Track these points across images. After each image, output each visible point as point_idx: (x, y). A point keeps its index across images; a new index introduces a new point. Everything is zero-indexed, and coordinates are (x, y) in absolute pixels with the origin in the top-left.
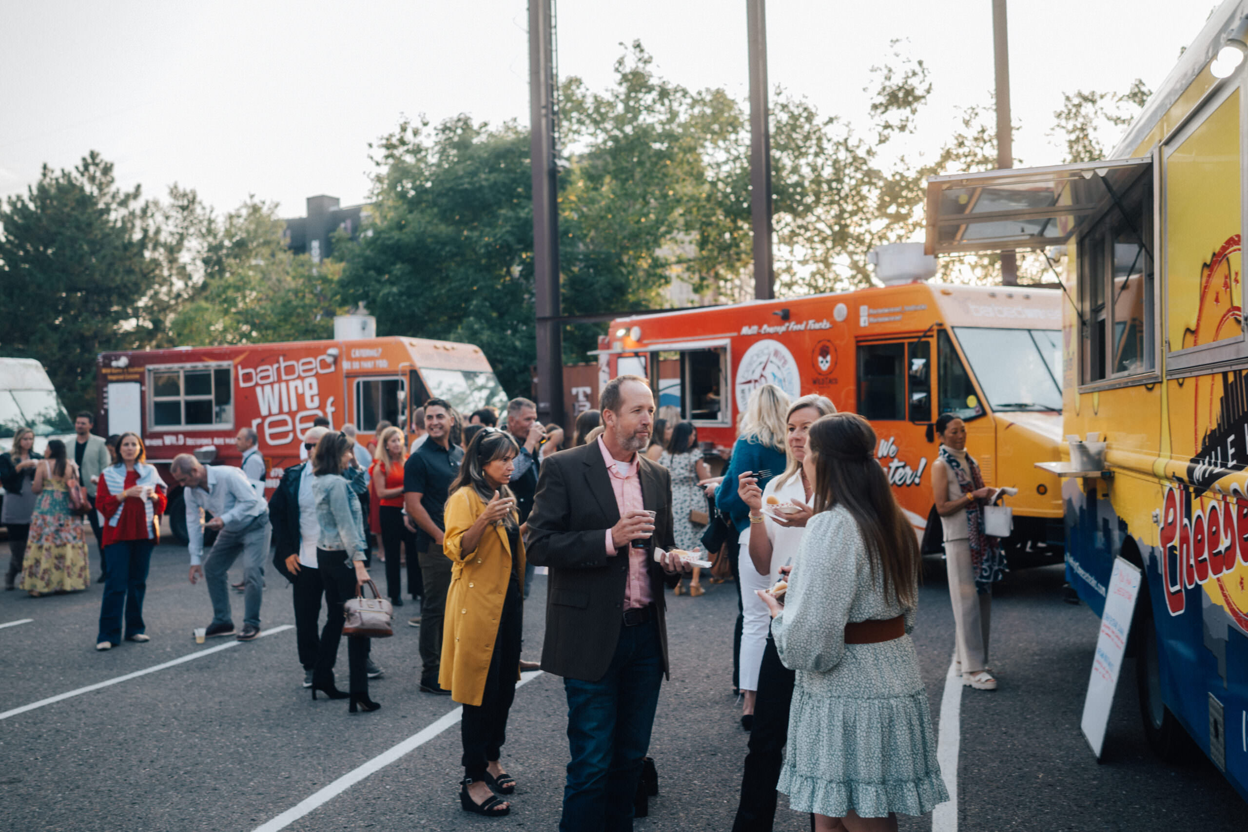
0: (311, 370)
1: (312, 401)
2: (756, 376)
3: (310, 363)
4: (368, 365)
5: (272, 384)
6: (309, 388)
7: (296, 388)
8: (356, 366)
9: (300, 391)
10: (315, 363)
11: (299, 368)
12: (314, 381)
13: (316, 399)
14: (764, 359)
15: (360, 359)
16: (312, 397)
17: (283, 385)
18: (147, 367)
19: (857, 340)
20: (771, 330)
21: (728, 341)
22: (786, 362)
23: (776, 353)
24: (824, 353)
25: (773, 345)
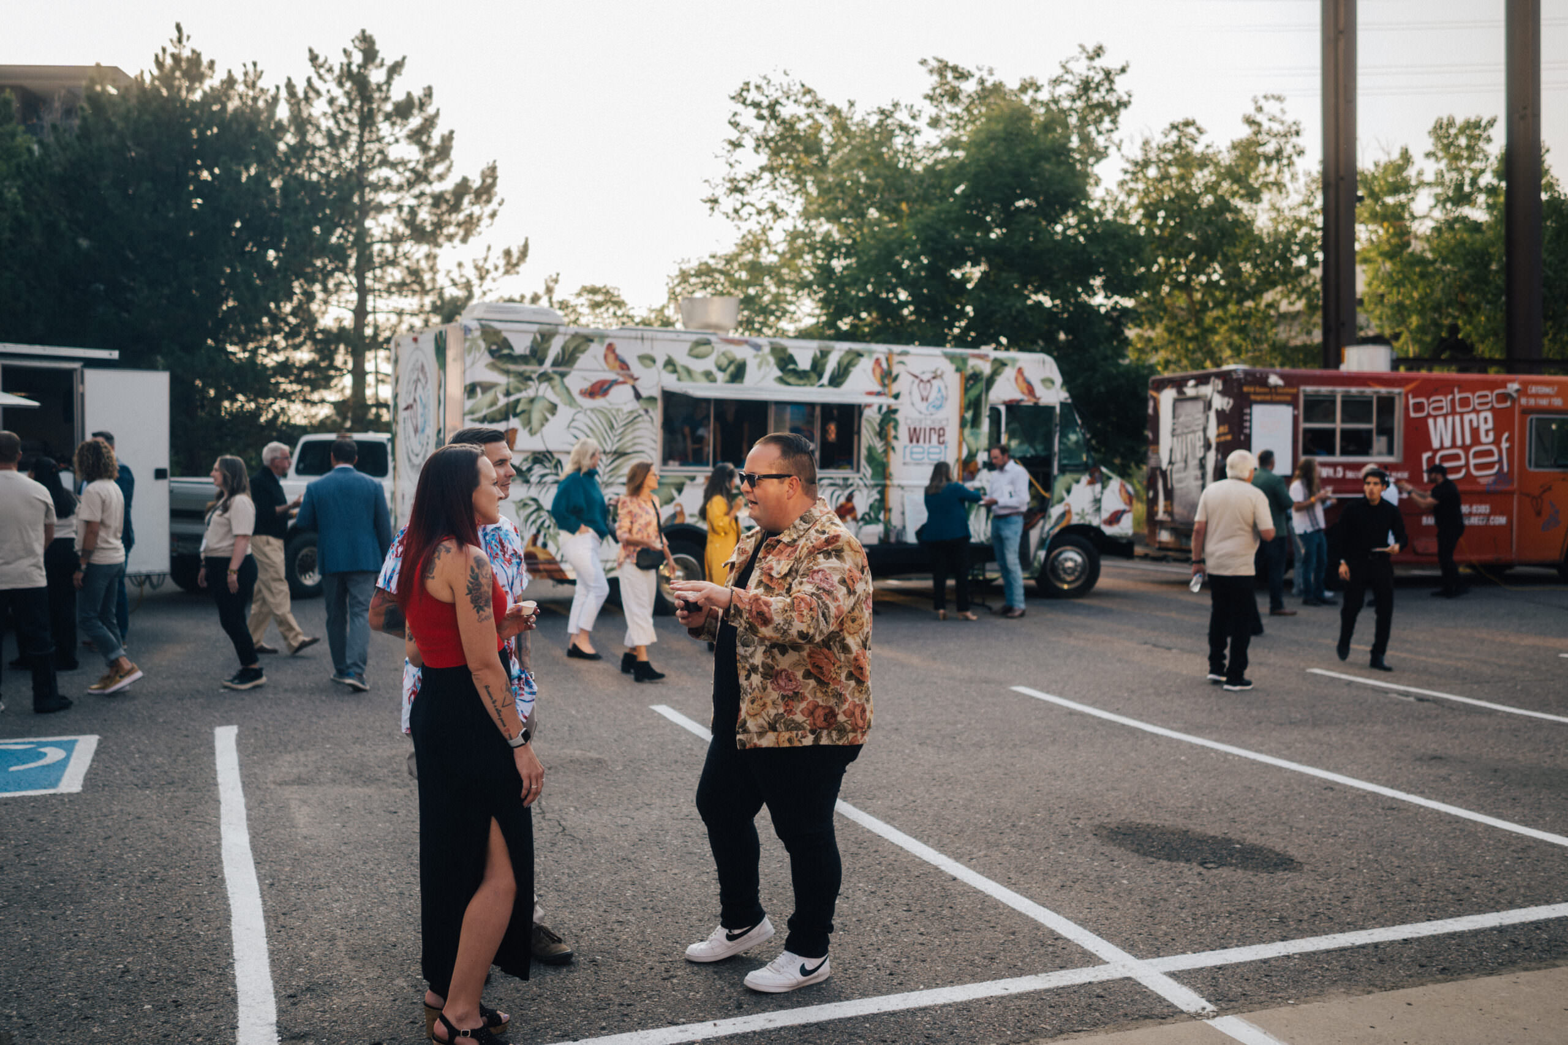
0: (1487, 403)
1: (1487, 435)
3: (1486, 396)
4: (1544, 402)
5: (1445, 416)
6: (1485, 421)
7: (1471, 421)
8: (1532, 402)
9: (1475, 424)
10: (1492, 396)
11: (1475, 401)
12: (1489, 415)
13: (1491, 434)
15: (1536, 396)
16: (1487, 432)
17: (1457, 418)
18: (1302, 388)
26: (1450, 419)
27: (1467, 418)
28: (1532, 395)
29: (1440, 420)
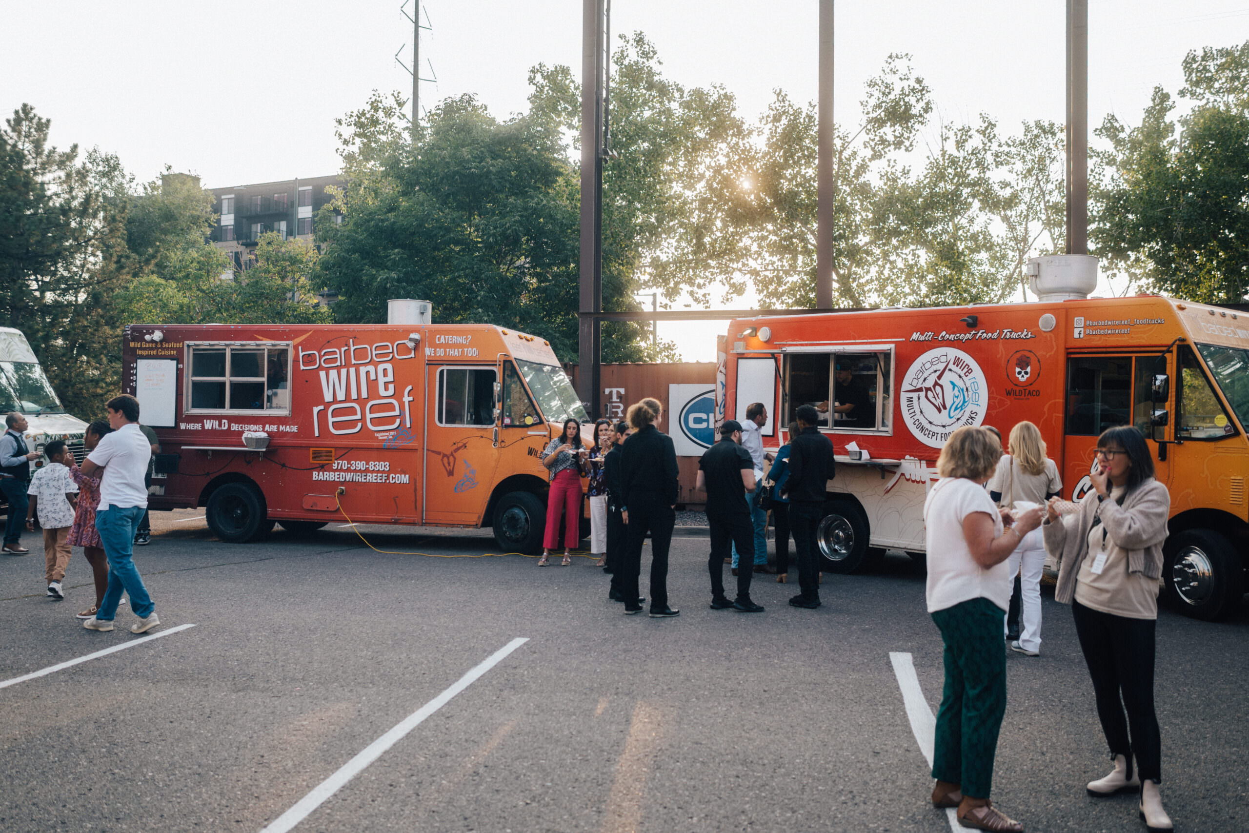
0: (386, 355)
1: (386, 389)
3: (386, 347)
4: (455, 353)
5: (339, 369)
6: (383, 374)
7: (368, 372)
8: (440, 353)
9: (373, 377)
10: (392, 347)
11: (372, 352)
12: (389, 367)
13: (391, 387)
14: (941, 367)
15: (446, 346)
16: (386, 384)
17: (352, 370)
18: (187, 342)
19: (1068, 352)
20: (952, 337)
21: (893, 346)
22: (970, 371)
23: (957, 361)
24: (1023, 363)
25: (953, 353)
26: (344, 371)
27: (363, 370)
28: (441, 346)
29: (333, 373)
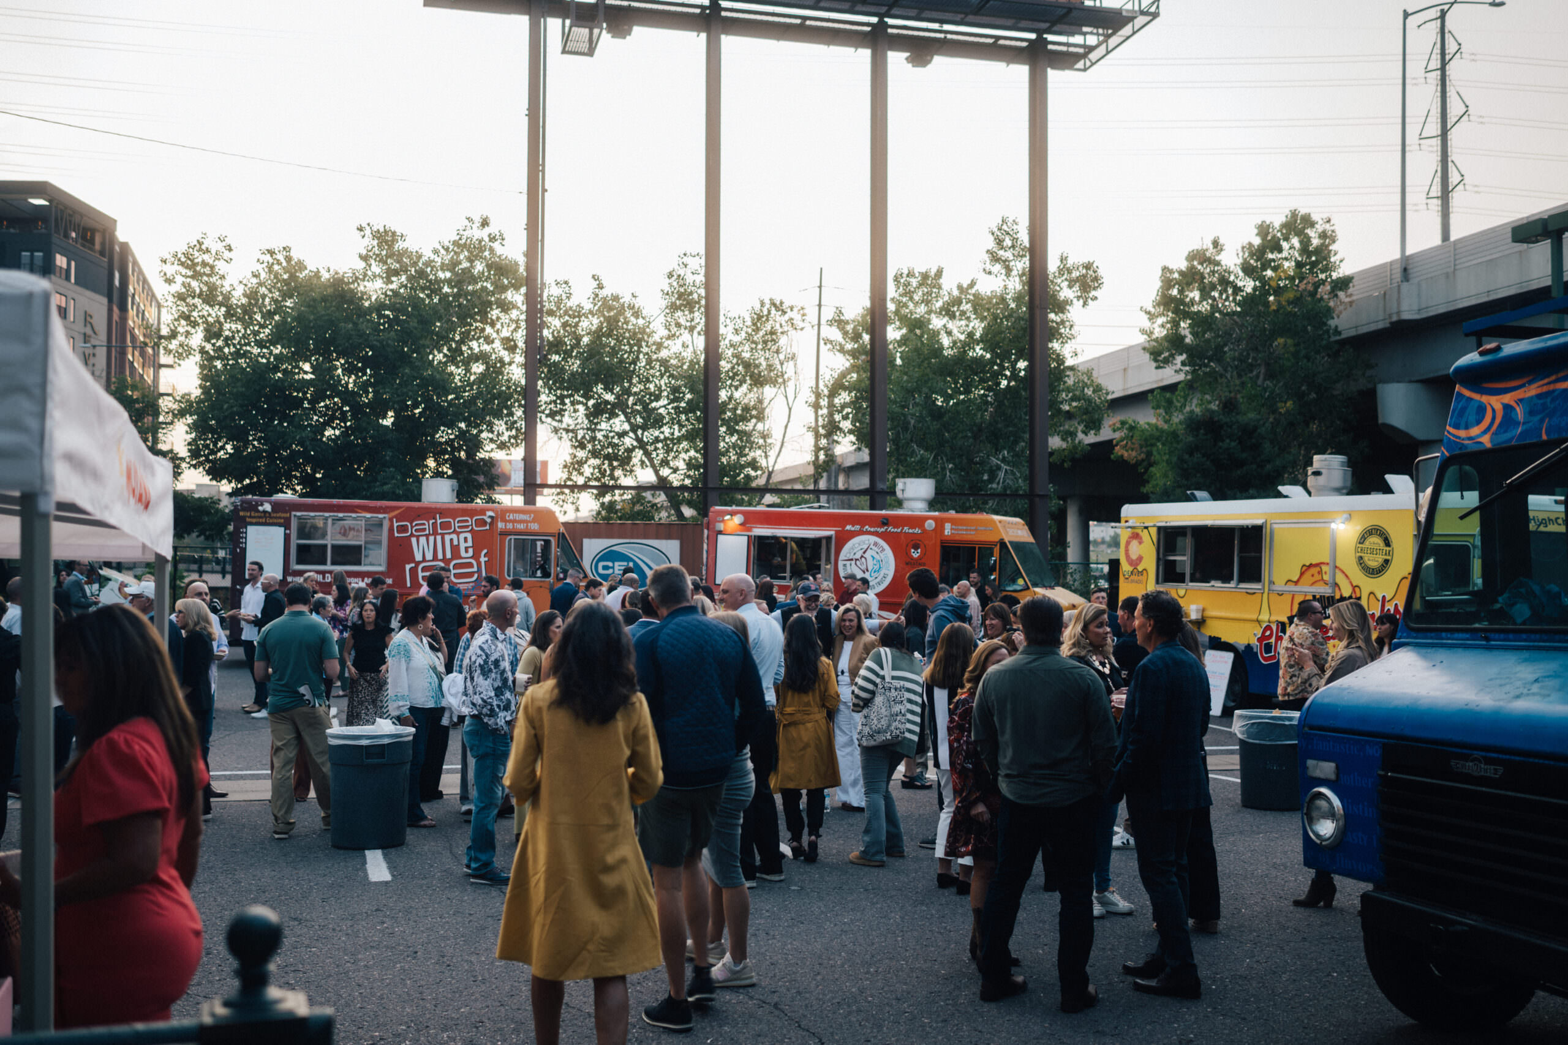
0: (467, 527)
2: (858, 556)
3: (467, 521)
4: (521, 527)
5: (427, 536)
6: (465, 541)
7: (451, 540)
8: (510, 526)
9: (455, 543)
10: (471, 521)
11: (455, 524)
12: (469, 536)
13: (471, 551)
14: (865, 547)
15: (514, 521)
16: (466, 549)
17: (439, 538)
18: (293, 513)
19: (942, 542)
20: (872, 530)
21: (833, 533)
22: (883, 550)
23: (876, 544)
24: (916, 547)
25: (873, 539)
26: (431, 538)
27: (447, 538)
28: (510, 521)
29: (423, 540)
